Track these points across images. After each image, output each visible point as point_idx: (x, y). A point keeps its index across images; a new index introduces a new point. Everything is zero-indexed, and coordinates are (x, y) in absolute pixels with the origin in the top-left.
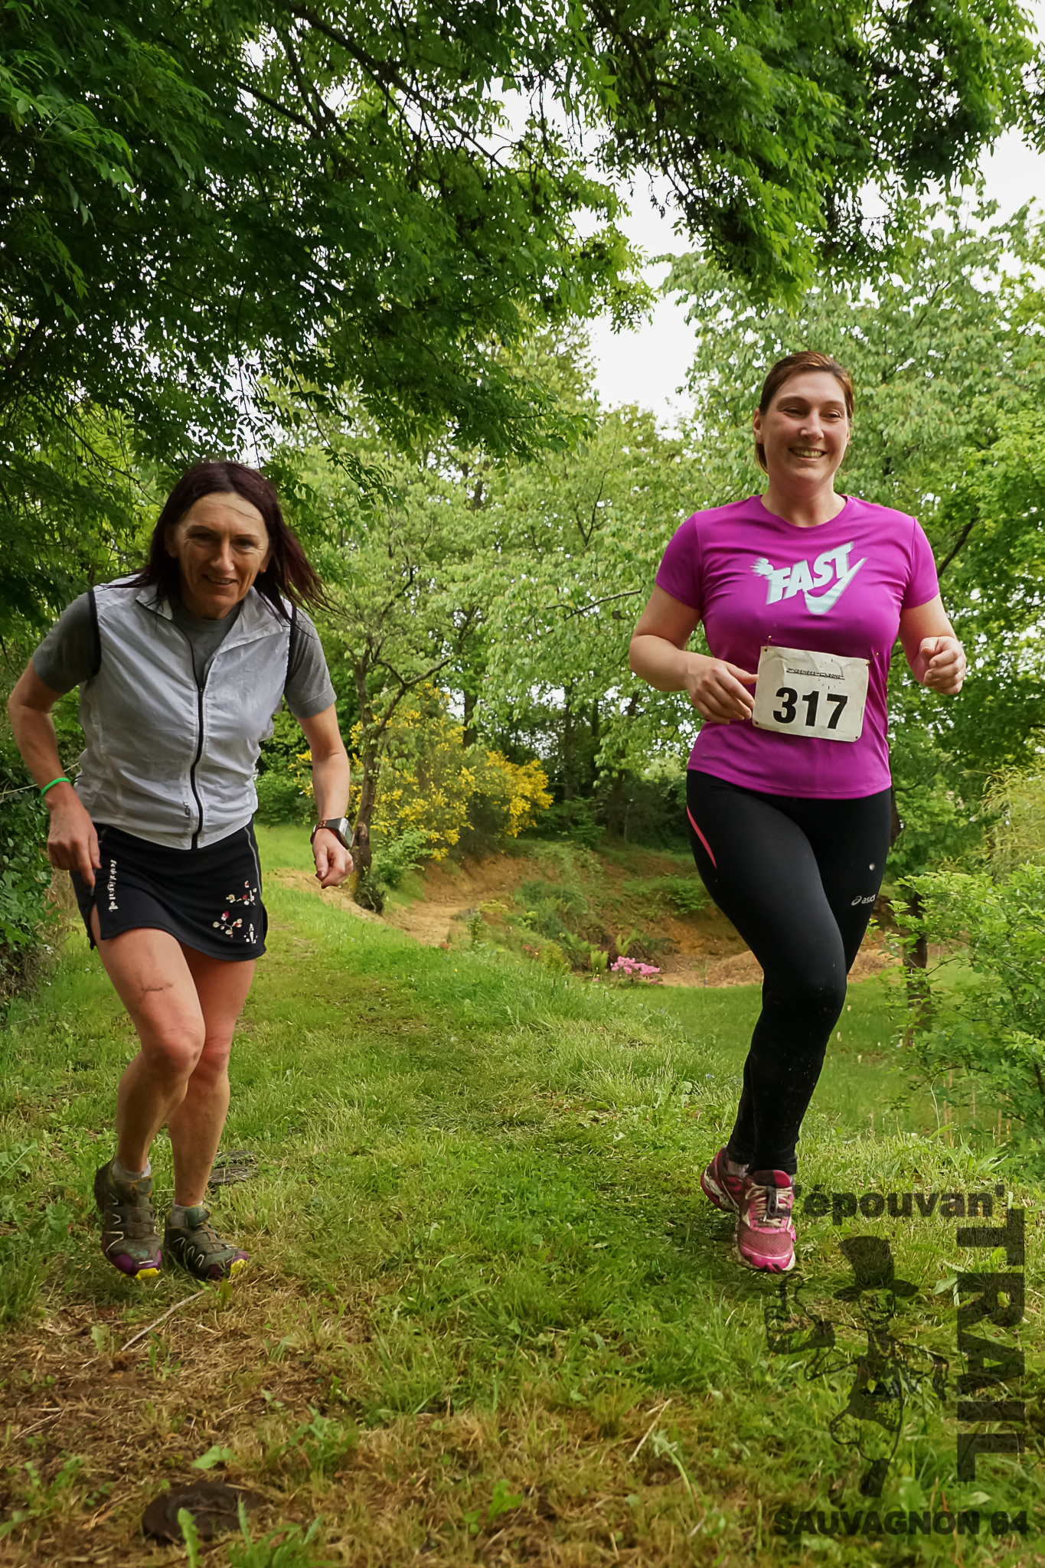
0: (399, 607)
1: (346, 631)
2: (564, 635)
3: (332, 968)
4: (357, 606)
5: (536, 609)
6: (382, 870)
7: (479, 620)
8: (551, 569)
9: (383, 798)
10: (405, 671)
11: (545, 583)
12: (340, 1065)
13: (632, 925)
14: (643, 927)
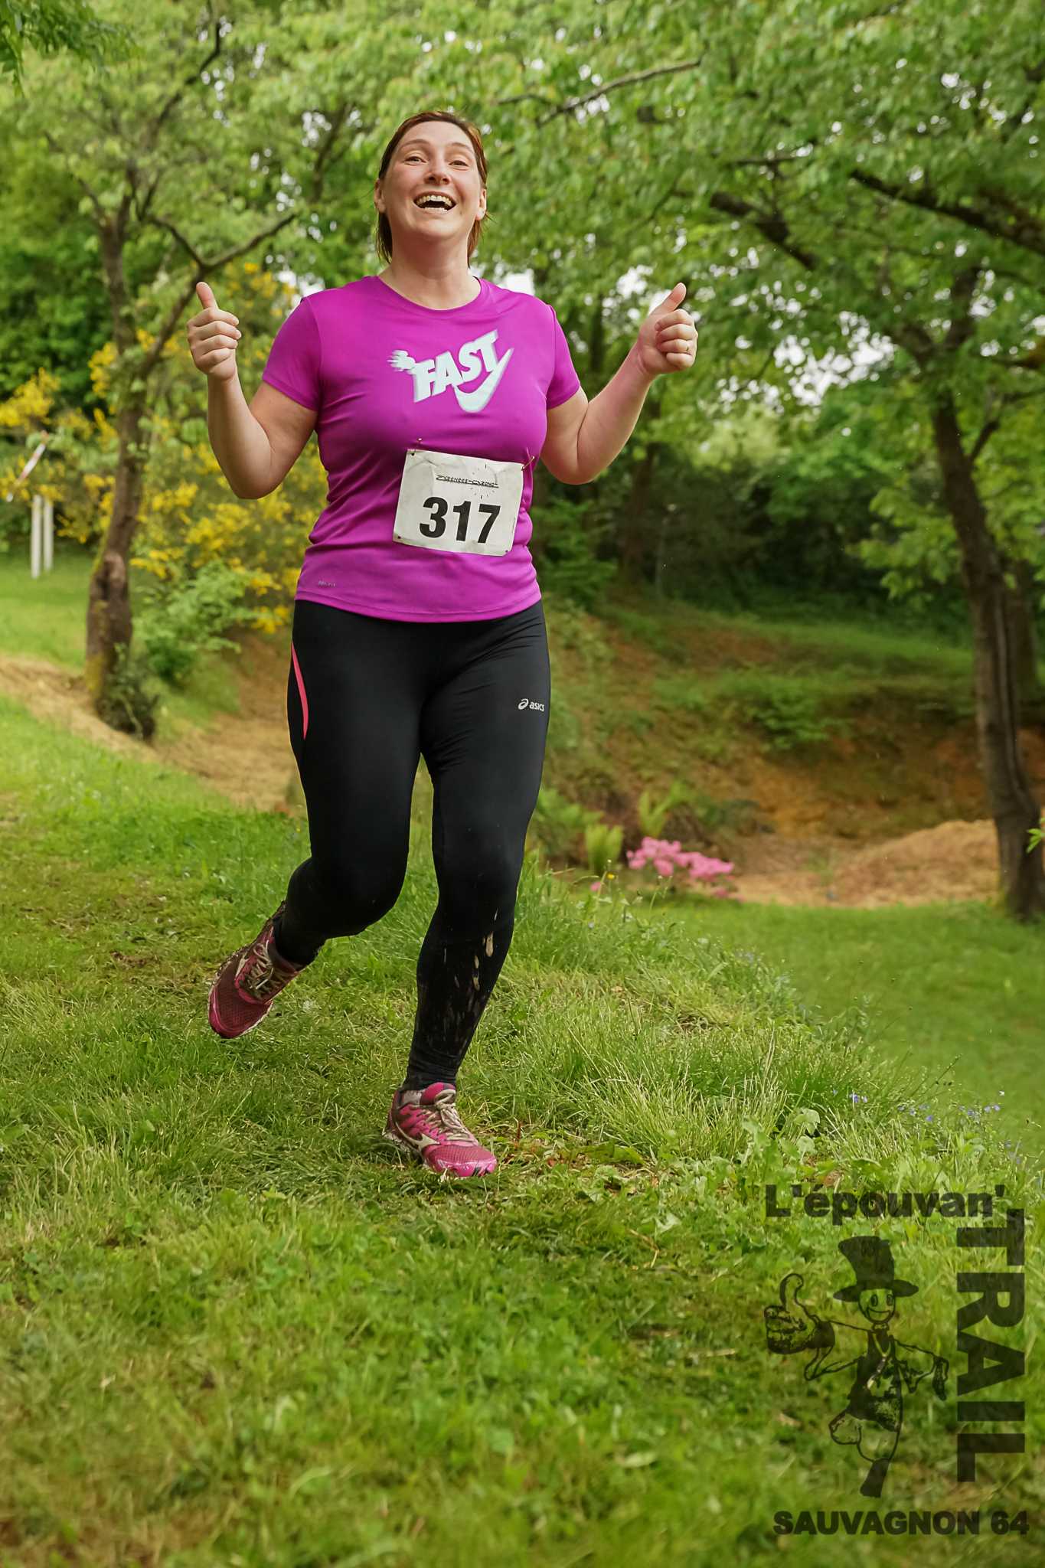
0: (192, 105)
1: (83, 155)
2: (535, 159)
3: (54, 852)
4: (107, 104)
5: (478, 106)
6: (154, 652)
7: (355, 132)
8: (508, 20)
9: (158, 502)
10: (204, 239)
11: (496, 49)
12: (75, 1055)
13: (674, 772)
14: (695, 776)
